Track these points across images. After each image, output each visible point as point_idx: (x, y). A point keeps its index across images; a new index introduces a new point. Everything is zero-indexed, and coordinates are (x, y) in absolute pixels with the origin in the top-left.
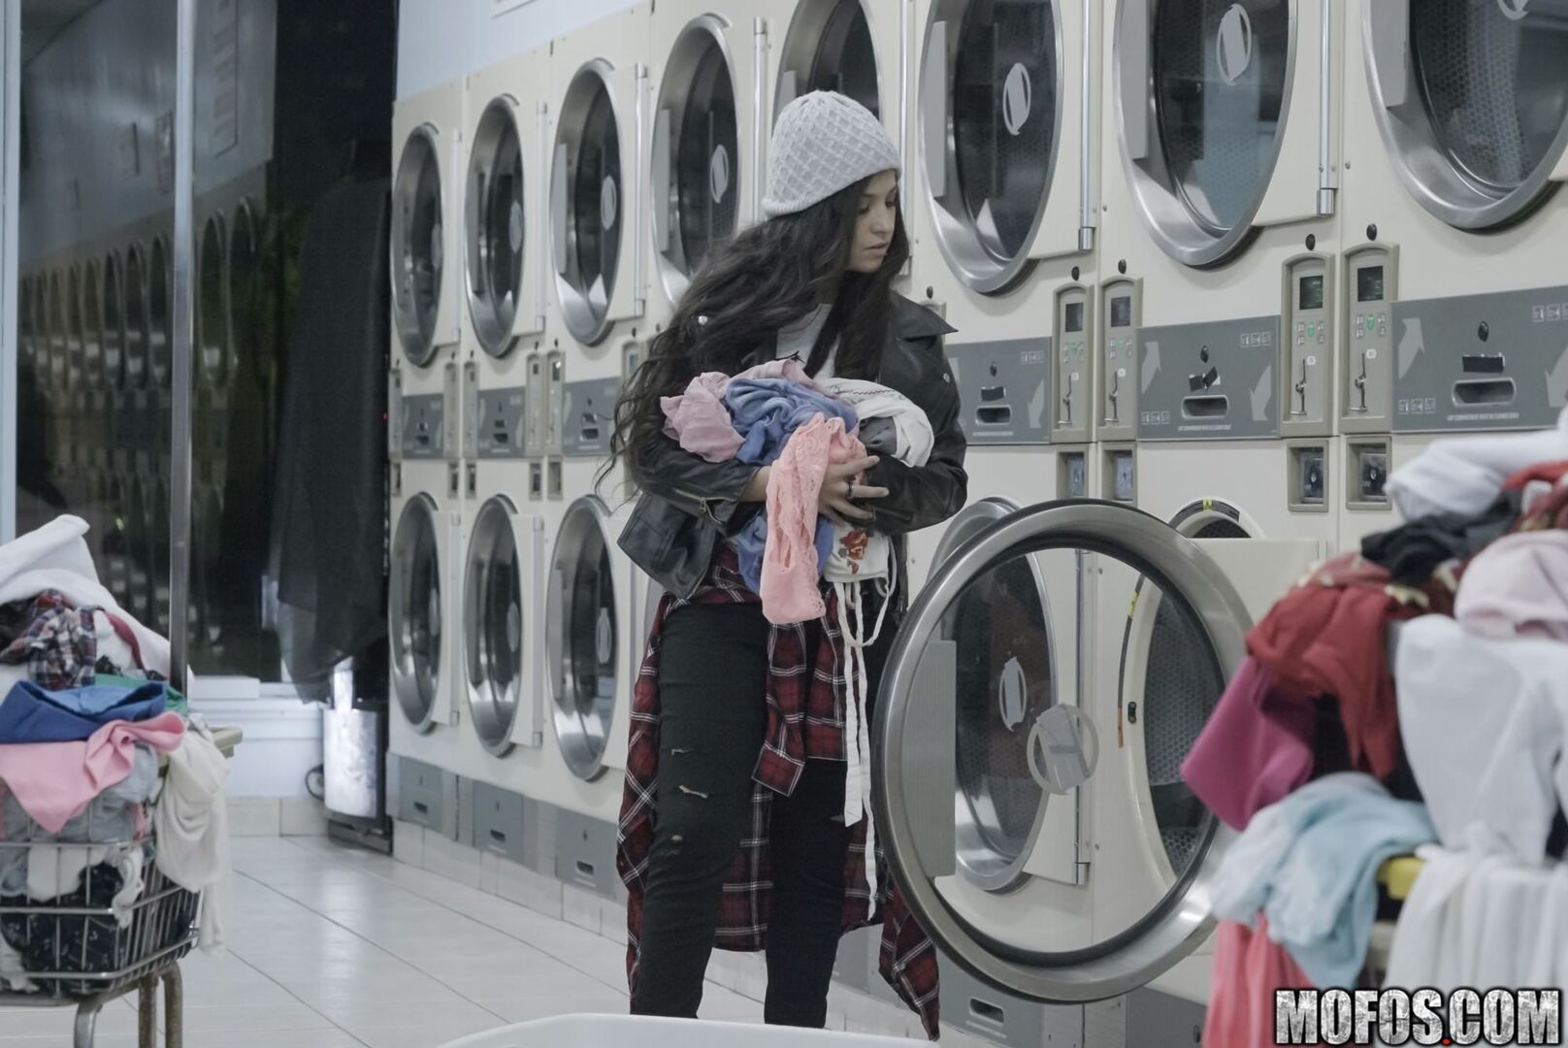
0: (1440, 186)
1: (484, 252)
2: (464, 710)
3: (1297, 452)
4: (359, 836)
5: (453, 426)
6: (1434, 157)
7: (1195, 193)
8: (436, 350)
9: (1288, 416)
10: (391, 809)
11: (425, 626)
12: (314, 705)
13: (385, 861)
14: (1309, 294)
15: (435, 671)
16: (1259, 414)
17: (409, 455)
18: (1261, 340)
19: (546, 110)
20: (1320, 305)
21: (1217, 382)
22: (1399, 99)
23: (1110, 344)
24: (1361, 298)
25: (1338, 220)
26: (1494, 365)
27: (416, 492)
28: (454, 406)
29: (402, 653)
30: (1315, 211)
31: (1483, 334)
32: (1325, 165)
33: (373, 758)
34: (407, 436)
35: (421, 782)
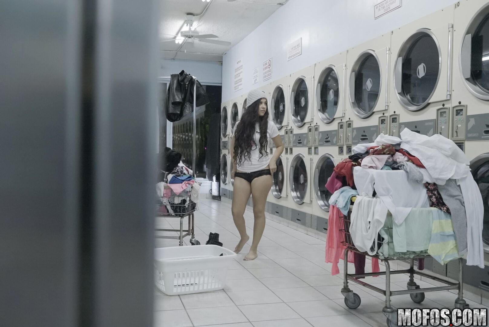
0: (358, 112)
1: (233, 123)
2: (230, 182)
3: (340, 147)
4: (216, 198)
5: (229, 145)
6: (358, 109)
7: (326, 114)
8: (227, 135)
9: (338, 143)
10: (221, 195)
11: (225, 171)
12: (210, 181)
13: (220, 201)
14: (341, 127)
15: (226, 177)
16: (334, 142)
17: (223, 149)
18: (335, 133)
19: (241, 104)
20: (343, 128)
21: (329, 138)
22: (353, 101)
23: (315, 133)
24: (348, 127)
25: (345, 117)
26: (366, 136)
27: (224, 154)
28: (229, 142)
29: (222, 174)
30: (342, 116)
31: (364, 132)
32: (343, 110)
33: (218, 188)
34: (223, 146)
35: (225, 191)
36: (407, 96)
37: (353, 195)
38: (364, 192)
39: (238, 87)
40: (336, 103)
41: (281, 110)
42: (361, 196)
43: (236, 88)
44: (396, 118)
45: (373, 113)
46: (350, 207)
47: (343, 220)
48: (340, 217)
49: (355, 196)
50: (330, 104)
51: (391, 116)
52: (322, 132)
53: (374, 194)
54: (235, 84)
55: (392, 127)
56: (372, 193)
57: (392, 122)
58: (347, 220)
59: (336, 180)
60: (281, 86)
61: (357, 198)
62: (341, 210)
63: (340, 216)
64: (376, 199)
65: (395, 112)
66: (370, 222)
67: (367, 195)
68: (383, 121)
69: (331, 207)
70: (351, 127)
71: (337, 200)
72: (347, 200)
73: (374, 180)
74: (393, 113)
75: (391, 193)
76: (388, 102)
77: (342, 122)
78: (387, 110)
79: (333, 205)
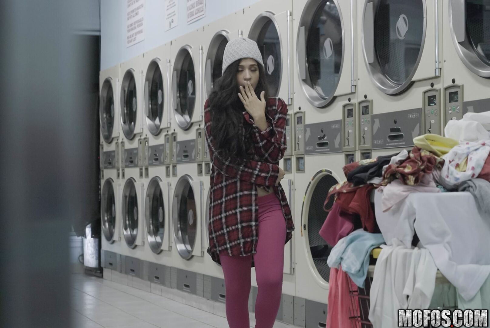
0: (383, 83)
1: (126, 111)
2: (122, 237)
3: (347, 156)
4: (94, 273)
5: (118, 159)
6: (381, 76)
7: (319, 88)
8: (113, 139)
9: (344, 146)
10: (103, 265)
11: (111, 214)
12: (80, 238)
13: (101, 279)
14: (350, 114)
15: (114, 227)
16: (337, 146)
17: (106, 168)
18: (337, 126)
19: (142, 72)
20: (352, 116)
21: (326, 138)
22: (372, 61)
23: (297, 129)
24: (363, 114)
25: (356, 94)
26: (398, 130)
27: (108, 178)
28: (118, 154)
29: (105, 222)
30: (350, 92)
31: (395, 122)
32: (353, 80)
33: (97, 251)
34: (105, 163)
35: (111, 257)
36: (476, 48)
37: (372, 245)
38: (395, 239)
39: (134, 37)
40: (337, 68)
43: (130, 39)
44: (456, 93)
45: (412, 83)
46: (368, 270)
47: (357, 298)
48: (351, 292)
49: (379, 247)
50: (325, 70)
51: (446, 89)
52: (311, 126)
53: (415, 242)
54: (129, 31)
55: (450, 110)
56: (409, 239)
57: (450, 102)
58: (364, 295)
59: (340, 219)
60: (224, 33)
61: (382, 251)
62: (351, 277)
63: (351, 290)
64: (419, 251)
65: (454, 81)
66: (408, 296)
67: (402, 243)
68: (431, 100)
69: (332, 273)
70: (368, 114)
71: (342, 257)
72: (363, 256)
73: (414, 214)
74: (451, 84)
75: (448, 239)
76: (439, 61)
77: (351, 105)
78: (439, 77)
79: (336, 267)
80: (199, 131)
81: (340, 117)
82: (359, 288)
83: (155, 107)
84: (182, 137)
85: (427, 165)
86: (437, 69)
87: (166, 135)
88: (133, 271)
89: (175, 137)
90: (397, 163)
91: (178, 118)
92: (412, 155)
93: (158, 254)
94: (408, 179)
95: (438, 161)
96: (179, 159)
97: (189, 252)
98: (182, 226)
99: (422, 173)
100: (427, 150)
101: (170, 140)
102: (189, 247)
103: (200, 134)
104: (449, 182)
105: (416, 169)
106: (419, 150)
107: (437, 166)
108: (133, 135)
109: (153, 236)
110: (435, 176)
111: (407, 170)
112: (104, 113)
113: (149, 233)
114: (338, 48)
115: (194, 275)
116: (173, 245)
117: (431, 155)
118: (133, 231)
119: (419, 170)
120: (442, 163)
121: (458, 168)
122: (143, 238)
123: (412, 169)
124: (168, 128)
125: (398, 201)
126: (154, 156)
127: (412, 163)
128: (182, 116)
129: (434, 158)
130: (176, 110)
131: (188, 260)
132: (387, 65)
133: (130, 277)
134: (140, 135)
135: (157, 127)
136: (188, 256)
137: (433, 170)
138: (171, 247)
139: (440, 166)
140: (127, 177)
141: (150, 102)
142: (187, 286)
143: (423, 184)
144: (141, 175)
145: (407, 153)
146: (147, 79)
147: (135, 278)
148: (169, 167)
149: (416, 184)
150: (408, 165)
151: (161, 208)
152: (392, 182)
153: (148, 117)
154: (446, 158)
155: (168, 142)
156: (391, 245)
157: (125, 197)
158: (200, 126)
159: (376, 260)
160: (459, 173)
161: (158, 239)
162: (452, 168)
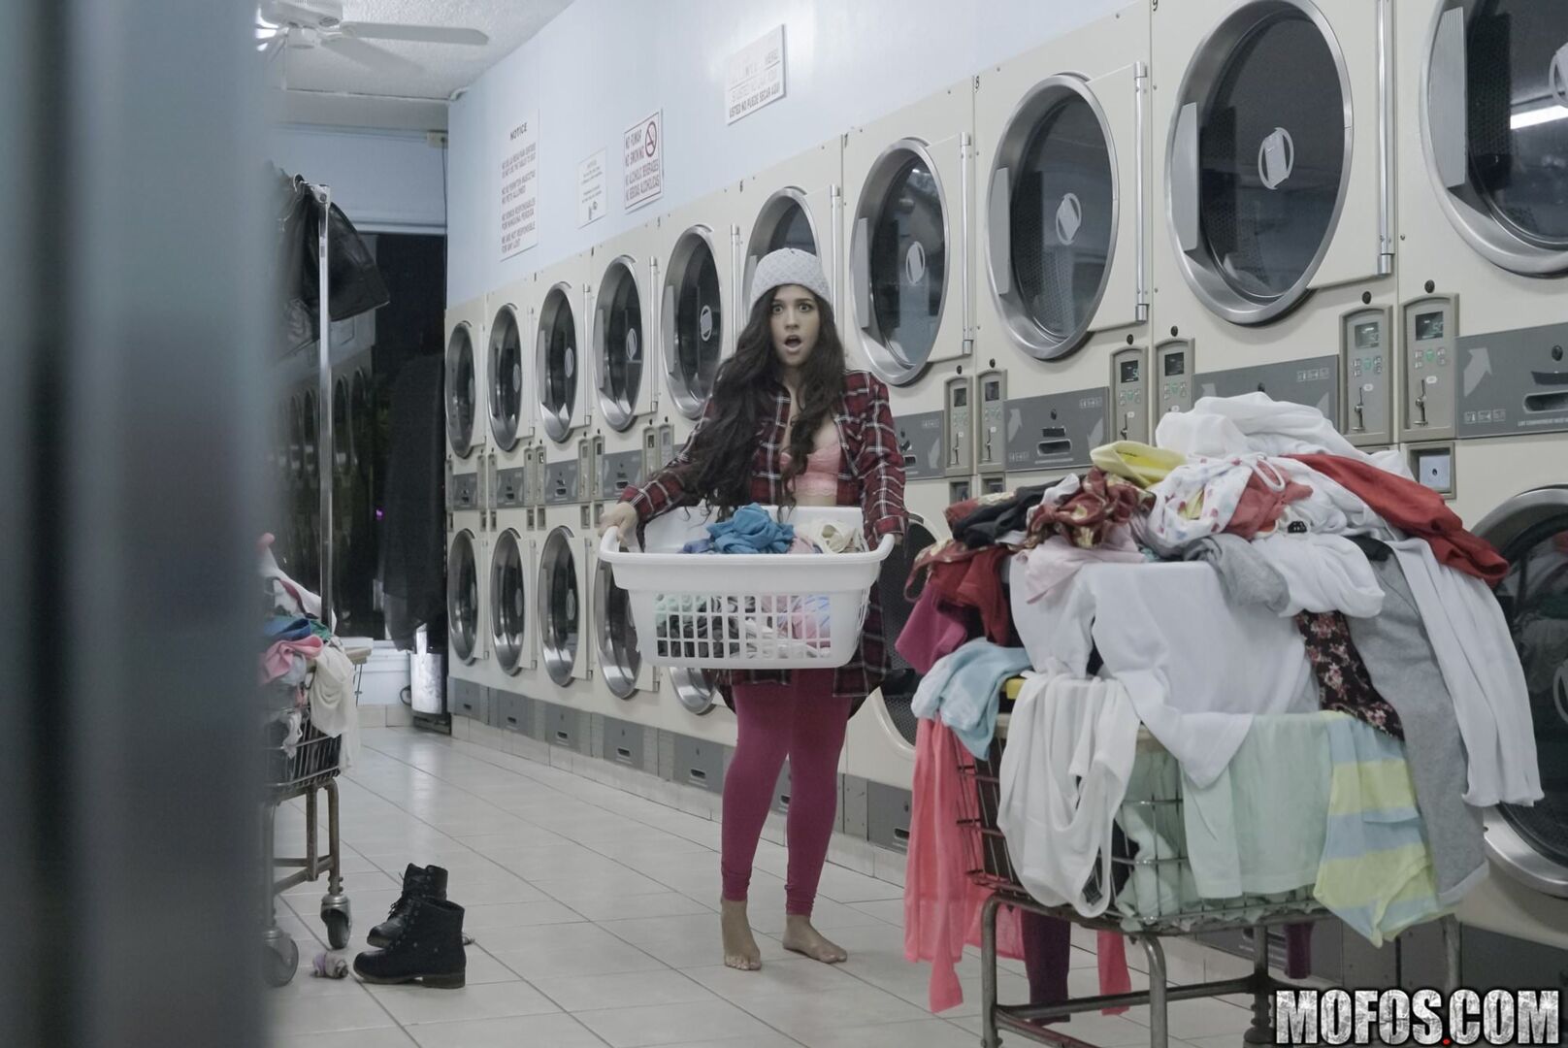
0: (1027, 336)
1: (499, 393)
2: (492, 650)
3: (954, 485)
4: (432, 725)
5: (483, 491)
6: (1025, 321)
7: (896, 346)
8: (473, 448)
9: (949, 465)
10: (450, 709)
11: (468, 605)
12: (405, 652)
13: (447, 738)
14: (960, 397)
15: (475, 631)
16: (933, 464)
17: (458, 508)
18: (934, 424)
19: (533, 312)
20: (965, 404)
21: (910, 448)
22: (1006, 289)
24: (987, 399)
25: (974, 355)
26: (1060, 433)
27: (461, 529)
28: (483, 481)
29: (455, 620)
30: (960, 353)
31: (1054, 416)
32: (966, 328)
33: (439, 680)
34: (456, 498)
35: (467, 692)
36: (1222, 262)
37: (1005, 673)
38: (1052, 658)
39: (517, 238)
40: (935, 304)
41: (703, 333)
42: (1042, 673)
43: (507, 243)
44: (1180, 356)
45: (1090, 335)
46: (996, 723)
47: (974, 781)
48: (960, 768)
49: (1018, 677)
50: (910, 309)
51: (1159, 347)
53: (1095, 665)
54: (505, 226)
55: (1167, 392)
56: (1082, 660)
57: (1167, 374)
58: (988, 775)
59: (938, 616)
60: (700, 231)
61: (1025, 683)
62: (962, 737)
63: (960, 764)
64: (1103, 684)
65: (1174, 331)
66: (1079, 779)
67: (1065, 666)
68: (1128, 372)
69: (922, 729)
70: (998, 398)
71: (942, 695)
72: (987, 695)
73: (1093, 606)
74: (1170, 336)
75: (1162, 659)
76: (1145, 289)
77: (963, 380)
78: (1143, 322)
79: (930, 717)
80: (651, 433)
81: (940, 406)
82: (978, 761)
83: (558, 384)
84: (614, 444)
85: (1120, 507)
86: (1140, 307)
87: (581, 442)
88: (512, 720)
89: (599, 446)
90: (1056, 502)
91: (606, 407)
92: (1087, 485)
93: (566, 686)
94: (1080, 535)
95: (1141, 498)
96: (608, 490)
97: (628, 682)
98: (614, 629)
99: (1108, 523)
100: (1119, 475)
101: (590, 450)
102: (628, 673)
103: (651, 438)
104: (1165, 541)
105: (1095, 513)
106: (1103, 473)
107: (1139, 508)
108: (513, 443)
109: (556, 650)
110: (1136, 530)
111: (1077, 517)
112: (454, 395)
113: (547, 642)
114: (936, 262)
115: (639, 729)
116: (596, 668)
117: (1128, 484)
118: (514, 640)
119: (1102, 516)
120: (1151, 502)
121: (1183, 513)
122: (534, 653)
123: (1089, 513)
124: (586, 426)
125: (1059, 579)
126: (557, 484)
127: (1087, 503)
128: (615, 402)
129: (1135, 490)
130: (603, 390)
131: (627, 699)
132: (1036, 297)
133: (507, 733)
134: (527, 441)
135: (564, 425)
136: (626, 691)
137: (1132, 515)
138: (592, 671)
139: (1148, 509)
140: (501, 527)
141: (549, 374)
142: (624, 752)
143: (1109, 545)
144: (531, 523)
145: (1077, 480)
146: (543, 326)
147: (517, 736)
148: (587, 507)
149: (1095, 546)
150: (1079, 505)
151: (571, 591)
152: (1047, 542)
153: (545, 404)
154: (1159, 491)
155: (585, 456)
156: (1044, 672)
157: (497, 568)
158: (651, 422)
159: (1012, 702)
160: (1185, 522)
161: (566, 656)
162: (1172, 513)
